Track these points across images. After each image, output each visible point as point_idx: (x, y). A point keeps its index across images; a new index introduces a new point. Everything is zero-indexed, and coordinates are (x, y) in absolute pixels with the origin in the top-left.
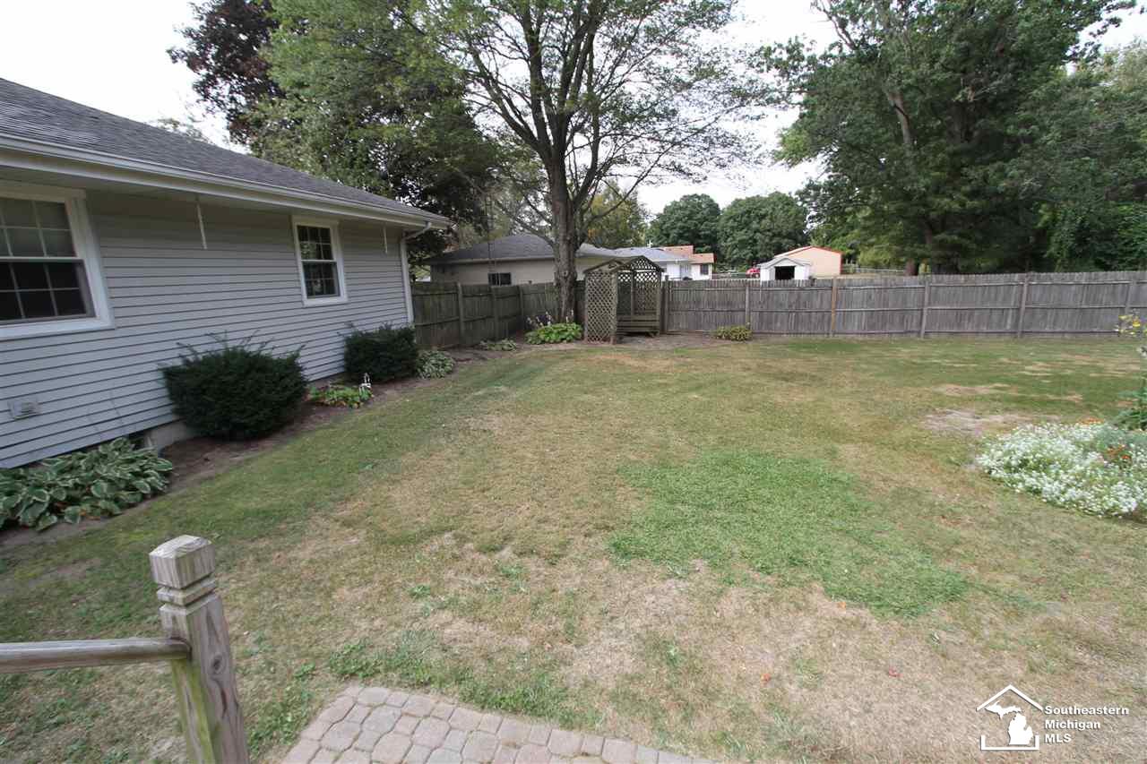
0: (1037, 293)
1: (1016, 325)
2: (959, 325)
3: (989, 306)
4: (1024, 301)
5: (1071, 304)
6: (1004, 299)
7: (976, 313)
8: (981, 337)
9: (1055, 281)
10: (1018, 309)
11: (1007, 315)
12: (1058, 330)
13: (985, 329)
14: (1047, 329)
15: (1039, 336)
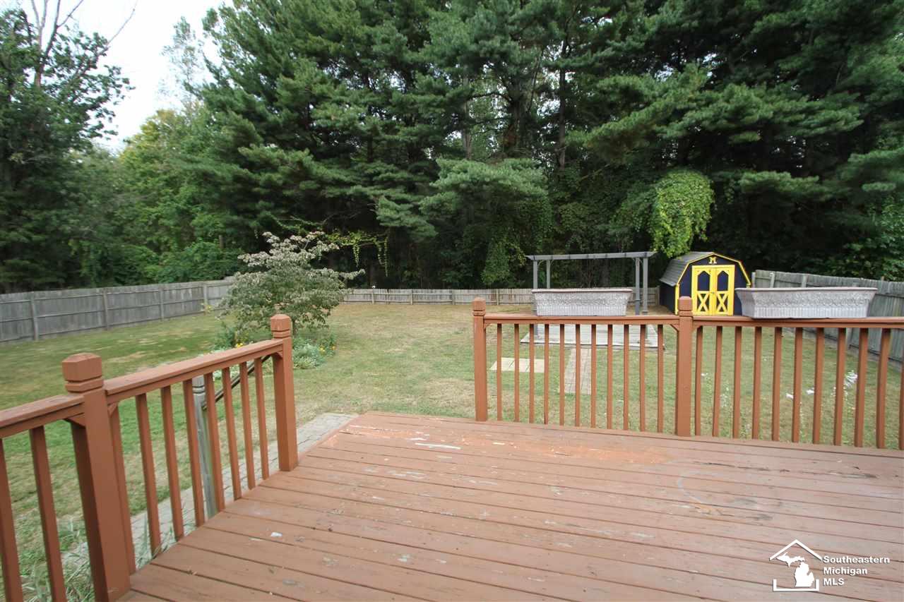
0: (113, 300)
1: (104, 321)
2: (65, 326)
3: (83, 310)
4: (106, 306)
5: (133, 305)
6: (93, 306)
7: (76, 317)
8: (83, 333)
9: (121, 292)
10: (104, 311)
11: (97, 317)
12: (130, 321)
13: (84, 327)
14: (124, 322)
15: (120, 327)
